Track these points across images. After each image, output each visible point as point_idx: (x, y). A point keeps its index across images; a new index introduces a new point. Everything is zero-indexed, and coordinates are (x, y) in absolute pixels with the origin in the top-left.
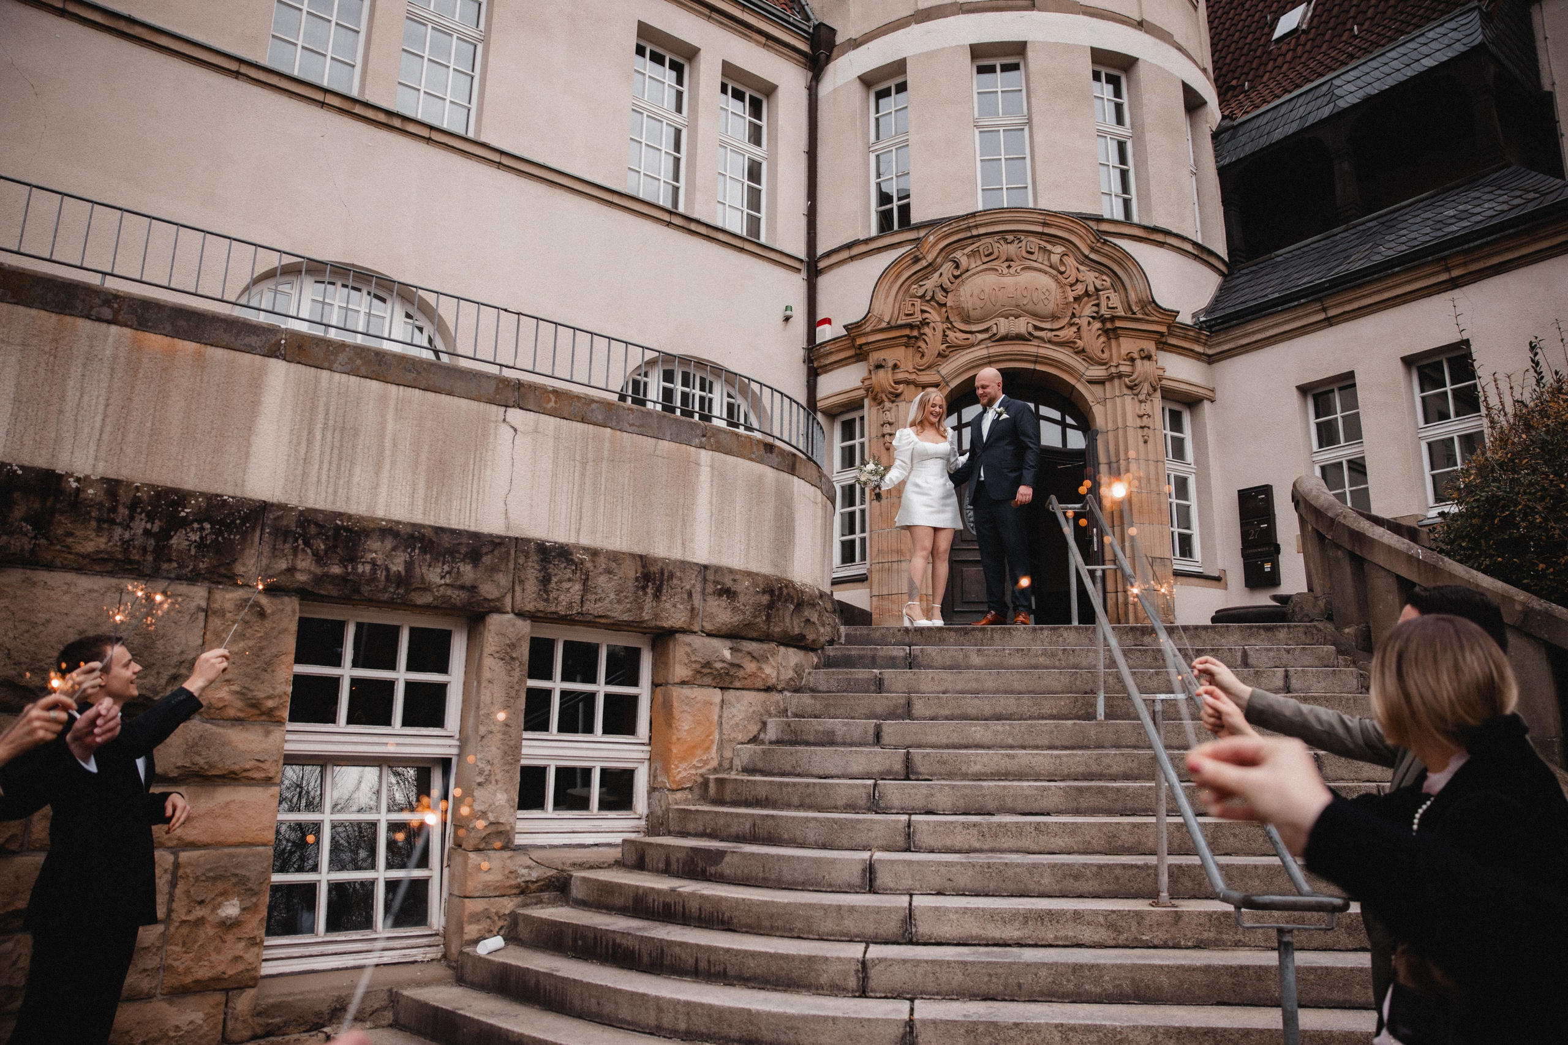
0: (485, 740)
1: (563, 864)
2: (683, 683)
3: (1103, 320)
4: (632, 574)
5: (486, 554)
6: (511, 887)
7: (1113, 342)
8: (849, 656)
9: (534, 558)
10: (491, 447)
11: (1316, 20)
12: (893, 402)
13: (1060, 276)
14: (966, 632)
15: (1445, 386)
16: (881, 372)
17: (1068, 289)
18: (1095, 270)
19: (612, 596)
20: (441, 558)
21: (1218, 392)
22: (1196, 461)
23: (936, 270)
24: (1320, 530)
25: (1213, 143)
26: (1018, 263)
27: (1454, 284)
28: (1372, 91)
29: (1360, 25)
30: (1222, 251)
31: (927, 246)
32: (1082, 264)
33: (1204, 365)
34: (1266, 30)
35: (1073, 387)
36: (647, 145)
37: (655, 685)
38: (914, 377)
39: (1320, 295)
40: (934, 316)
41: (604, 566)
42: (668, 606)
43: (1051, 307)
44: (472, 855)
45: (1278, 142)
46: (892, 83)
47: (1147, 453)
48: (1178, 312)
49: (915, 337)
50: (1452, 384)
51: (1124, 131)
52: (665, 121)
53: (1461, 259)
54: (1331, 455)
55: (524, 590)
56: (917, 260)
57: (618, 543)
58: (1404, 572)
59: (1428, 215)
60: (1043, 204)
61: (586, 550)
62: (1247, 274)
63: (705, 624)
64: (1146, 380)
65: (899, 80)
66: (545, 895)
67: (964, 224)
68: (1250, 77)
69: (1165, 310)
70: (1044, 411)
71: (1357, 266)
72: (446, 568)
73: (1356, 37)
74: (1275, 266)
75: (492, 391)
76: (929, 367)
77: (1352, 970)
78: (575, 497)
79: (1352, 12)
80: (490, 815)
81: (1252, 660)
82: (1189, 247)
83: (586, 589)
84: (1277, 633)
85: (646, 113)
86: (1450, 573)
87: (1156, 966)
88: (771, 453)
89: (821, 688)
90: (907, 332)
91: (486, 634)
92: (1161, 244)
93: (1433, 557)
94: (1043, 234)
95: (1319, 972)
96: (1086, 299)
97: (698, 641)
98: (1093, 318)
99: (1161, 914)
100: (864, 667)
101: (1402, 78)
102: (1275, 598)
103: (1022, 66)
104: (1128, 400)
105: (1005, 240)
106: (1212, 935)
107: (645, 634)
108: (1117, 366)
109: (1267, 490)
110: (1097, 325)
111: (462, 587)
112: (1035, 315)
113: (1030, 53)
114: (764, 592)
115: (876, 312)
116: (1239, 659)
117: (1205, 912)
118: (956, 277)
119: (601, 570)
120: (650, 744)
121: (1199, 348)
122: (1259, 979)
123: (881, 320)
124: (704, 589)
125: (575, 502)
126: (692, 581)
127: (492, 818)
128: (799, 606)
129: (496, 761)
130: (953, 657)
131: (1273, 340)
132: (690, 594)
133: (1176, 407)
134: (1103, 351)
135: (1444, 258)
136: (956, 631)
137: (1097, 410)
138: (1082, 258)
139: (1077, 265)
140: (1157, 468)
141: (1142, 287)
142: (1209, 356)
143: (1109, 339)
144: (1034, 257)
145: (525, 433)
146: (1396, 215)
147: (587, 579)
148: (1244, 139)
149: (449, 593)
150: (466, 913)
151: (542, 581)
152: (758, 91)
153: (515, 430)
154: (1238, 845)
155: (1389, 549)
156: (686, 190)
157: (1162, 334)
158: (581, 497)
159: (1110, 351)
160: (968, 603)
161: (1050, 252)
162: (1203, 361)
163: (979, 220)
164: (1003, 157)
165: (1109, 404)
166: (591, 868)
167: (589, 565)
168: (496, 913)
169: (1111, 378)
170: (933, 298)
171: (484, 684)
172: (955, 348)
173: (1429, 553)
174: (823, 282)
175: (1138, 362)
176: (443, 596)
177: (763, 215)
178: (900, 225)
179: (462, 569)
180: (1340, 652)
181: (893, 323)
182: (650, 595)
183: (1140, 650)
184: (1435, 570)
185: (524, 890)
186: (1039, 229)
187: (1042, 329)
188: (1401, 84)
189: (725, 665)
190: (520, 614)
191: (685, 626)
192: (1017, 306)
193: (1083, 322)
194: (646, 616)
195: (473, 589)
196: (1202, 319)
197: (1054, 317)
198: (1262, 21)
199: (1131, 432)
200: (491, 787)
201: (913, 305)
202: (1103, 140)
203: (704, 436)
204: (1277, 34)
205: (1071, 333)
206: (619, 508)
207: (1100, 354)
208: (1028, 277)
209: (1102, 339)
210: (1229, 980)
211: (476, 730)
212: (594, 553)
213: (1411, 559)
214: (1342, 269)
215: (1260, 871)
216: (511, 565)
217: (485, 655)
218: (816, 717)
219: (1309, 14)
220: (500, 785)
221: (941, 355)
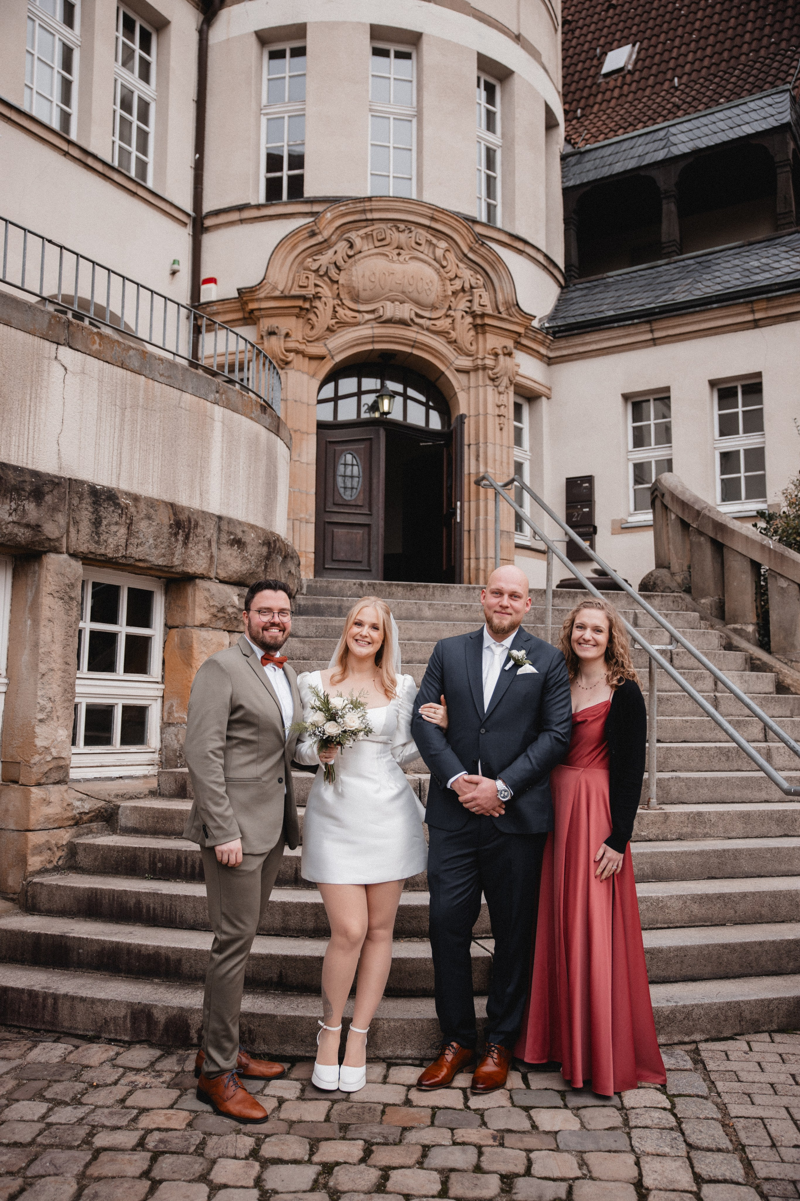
0: (46, 677)
1: (109, 795)
2: (202, 626)
3: (474, 315)
4: (166, 521)
5: (48, 493)
6: (68, 819)
7: (480, 337)
8: (318, 606)
9: (88, 500)
10: (45, 384)
11: (640, 63)
12: (282, 369)
13: (442, 270)
14: (412, 589)
15: (737, 407)
16: (273, 339)
17: (448, 282)
18: (471, 268)
19: (151, 541)
20: (9, 495)
21: (553, 391)
22: (531, 450)
23: (330, 247)
24: (686, 519)
25: (561, 164)
26: (408, 252)
27: (756, 324)
28: (702, 144)
29: (680, 78)
30: (562, 266)
31: (323, 223)
32: (461, 261)
33: (545, 366)
34: (595, 62)
35: (443, 373)
36: (39, 59)
37: (168, 627)
38: (302, 347)
39: (651, 318)
40: (326, 291)
41: (145, 512)
42: (193, 552)
43: (432, 298)
44: (34, 790)
45: (618, 174)
46: (287, 46)
47: (502, 438)
48: (535, 317)
49: (307, 310)
50: (744, 406)
51: (495, 140)
52: (57, 36)
53: (764, 305)
54: (642, 455)
55: (78, 531)
56: (313, 234)
57: (150, 490)
58: (757, 558)
59: (737, 262)
60: (427, 198)
61: (128, 494)
62: (581, 289)
63: (219, 571)
64: (506, 374)
65: (296, 44)
66: (94, 825)
67: (360, 206)
68: (582, 103)
69: (525, 313)
70: (411, 392)
71: (682, 298)
72: (14, 506)
73: (676, 89)
74: (607, 285)
75: (45, 326)
76: (317, 340)
77: (794, 848)
78: (116, 442)
79: (672, 64)
80: (53, 750)
81: (640, 622)
82: (541, 258)
83: (130, 533)
84: (653, 600)
85: (38, 22)
86: (794, 561)
87: (667, 853)
88: (265, 414)
89: (300, 634)
90: (300, 303)
91: (44, 572)
92: (520, 252)
93: (782, 548)
94: (429, 227)
95: (773, 851)
96: (461, 294)
97: (215, 587)
98: (466, 312)
99: (655, 816)
100: (331, 616)
101: (726, 139)
102: (596, 571)
103: (414, 56)
104: (490, 389)
105: (398, 228)
106: (689, 830)
107: (160, 578)
108: (483, 359)
109: (589, 479)
110: (469, 319)
111: (27, 526)
112: (417, 303)
113: (426, 45)
114: (264, 544)
115: (271, 279)
116: (631, 620)
117: (685, 813)
118: (350, 257)
119: (142, 515)
120: (163, 683)
121: (543, 351)
122: (736, 859)
123: (275, 288)
124: (219, 539)
125: (115, 447)
126: (210, 532)
127: (55, 754)
128: (285, 557)
129: (57, 699)
130: (408, 609)
131: (605, 351)
132: (210, 542)
133: (520, 401)
134: (471, 344)
135: (751, 302)
136: (403, 586)
137: (462, 396)
138: (461, 255)
139: (457, 262)
140: (508, 453)
141: (509, 290)
142: (549, 358)
143: (477, 333)
144: (421, 248)
145: (73, 373)
146: (710, 257)
147: (131, 524)
148: (589, 166)
149: (16, 530)
150: (30, 845)
151: (94, 523)
152: (149, 23)
153: (66, 369)
154: (681, 764)
155: (747, 538)
156: (79, 119)
157: (519, 334)
158: (121, 443)
159: (477, 344)
160: (339, 561)
161: (435, 246)
162: (544, 362)
163: (374, 205)
164: (391, 145)
165: (472, 391)
166: (131, 798)
167: (132, 509)
168: (56, 845)
169: (476, 369)
170: (326, 273)
171: (43, 622)
172: (343, 324)
173: (778, 545)
174: (208, 239)
175: (501, 358)
176: (10, 534)
177: (150, 159)
178: (290, 195)
179: (26, 507)
180: (702, 618)
181: (286, 293)
182: (181, 542)
183: (558, 610)
184: (783, 557)
185: (77, 822)
186: (427, 222)
187: (422, 317)
188: (724, 143)
189: (235, 610)
190: (74, 555)
191: (205, 573)
192: (403, 292)
193: (458, 315)
194: (176, 562)
195: (37, 528)
196: (547, 325)
197: (434, 308)
198: (591, 52)
199: (490, 419)
200: (54, 724)
201: (307, 278)
202: (478, 144)
203: (217, 392)
204: (605, 69)
205: (447, 324)
206: (151, 456)
207: (468, 346)
208: (414, 266)
209: (472, 333)
210: (716, 860)
211: (35, 666)
212: (136, 499)
213: (763, 547)
214: (668, 298)
215: (708, 782)
216: (67, 507)
217: (44, 594)
218: (304, 659)
219: (634, 56)
220: (61, 721)
221: (330, 330)
